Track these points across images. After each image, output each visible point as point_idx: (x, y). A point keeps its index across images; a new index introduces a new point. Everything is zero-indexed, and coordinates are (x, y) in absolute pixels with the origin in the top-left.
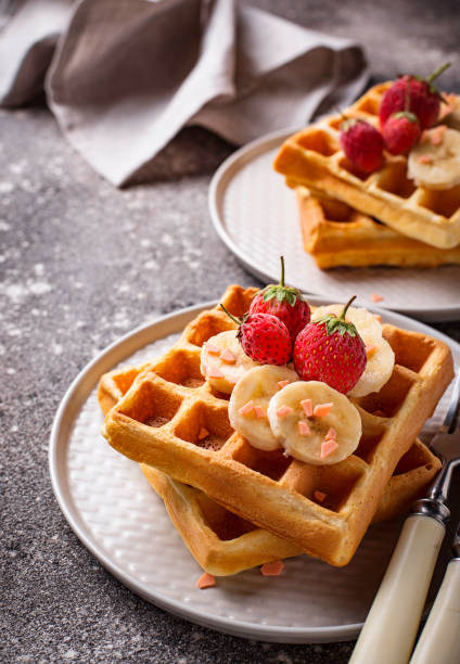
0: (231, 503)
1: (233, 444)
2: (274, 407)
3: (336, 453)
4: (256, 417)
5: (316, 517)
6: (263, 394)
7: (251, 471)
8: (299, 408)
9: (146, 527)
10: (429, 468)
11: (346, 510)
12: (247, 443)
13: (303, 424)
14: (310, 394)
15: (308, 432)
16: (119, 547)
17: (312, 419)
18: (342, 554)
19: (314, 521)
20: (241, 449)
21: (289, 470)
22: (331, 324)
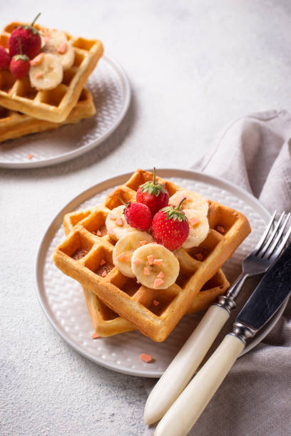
0: (109, 304)
1: (113, 273)
2: (135, 256)
3: (162, 285)
4: (125, 261)
5: (148, 317)
6: (131, 248)
7: (119, 290)
8: (146, 260)
9: (76, 300)
10: (221, 288)
11: (164, 315)
12: (120, 273)
13: (147, 269)
14: (154, 251)
15: (148, 274)
16: (59, 309)
17: (152, 266)
18: (161, 336)
19: (147, 319)
20: (116, 277)
21: (138, 291)
22: (170, 213)
